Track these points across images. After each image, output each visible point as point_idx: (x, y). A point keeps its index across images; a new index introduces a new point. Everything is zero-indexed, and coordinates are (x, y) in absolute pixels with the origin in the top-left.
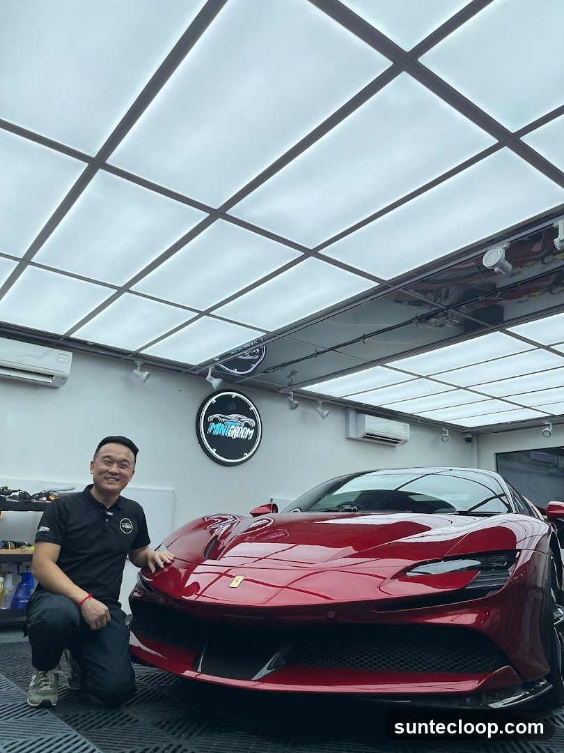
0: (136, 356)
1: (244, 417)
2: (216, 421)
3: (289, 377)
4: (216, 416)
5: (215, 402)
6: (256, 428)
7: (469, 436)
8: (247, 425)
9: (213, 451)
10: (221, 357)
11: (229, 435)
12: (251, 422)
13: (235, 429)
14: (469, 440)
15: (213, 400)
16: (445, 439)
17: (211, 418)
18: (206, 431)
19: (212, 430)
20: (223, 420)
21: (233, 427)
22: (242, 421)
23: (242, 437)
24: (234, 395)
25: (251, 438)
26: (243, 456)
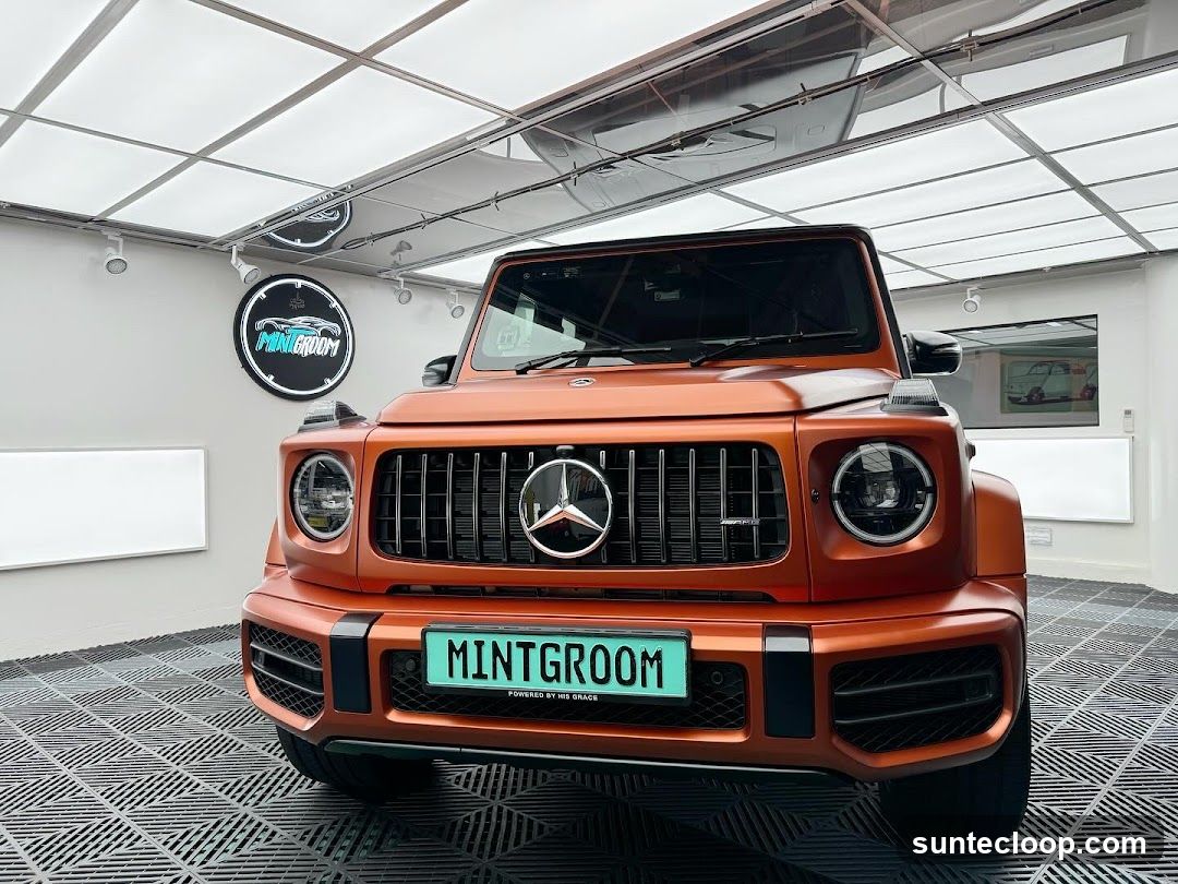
0: (102, 222)
1: (318, 320)
2: (270, 329)
4: (269, 320)
5: (264, 296)
6: (343, 338)
8: (326, 333)
9: (270, 380)
10: (270, 221)
11: (296, 352)
12: (335, 328)
13: (304, 339)
15: (261, 294)
17: (260, 324)
18: (252, 347)
19: (265, 345)
20: (283, 326)
21: (302, 337)
22: (317, 328)
23: (319, 353)
24: (299, 283)
25: (335, 354)
26: (322, 384)
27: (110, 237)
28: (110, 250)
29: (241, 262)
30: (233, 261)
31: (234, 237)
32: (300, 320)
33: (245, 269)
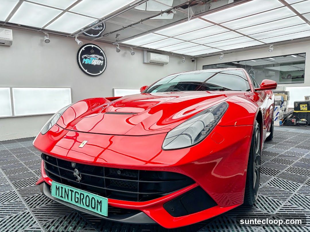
0: (43, 30)
1: (98, 56)
2: (86, 58)
3: (116, 38)
4: (85, 56)
5: (84, 49)
6: (104, 60)
7: (193, 59)
8: (100, 59)
9: (86, 71)
10: (85, 29)
11: (92, 64)
12: (102, 58)
13: (94, 61)
14: (193, 61)
15: (83, 49)
16: (183, 61)
17: (83, 57)
18: (81, 63)
19: (84, 62)
21: (93, 60)
22: (97, 58)
23: (98, 64)
24: (93, 46)
25: (102, 64)
26: (99, 72)
27: (45, 34)
28: (46, 37)
29: (78, 40)
30: (76, 40)
31: (76, 33)
32: (93, 56)
33: (79, 42)
